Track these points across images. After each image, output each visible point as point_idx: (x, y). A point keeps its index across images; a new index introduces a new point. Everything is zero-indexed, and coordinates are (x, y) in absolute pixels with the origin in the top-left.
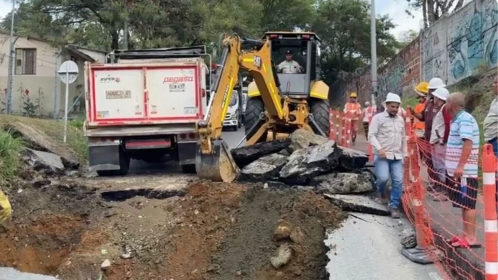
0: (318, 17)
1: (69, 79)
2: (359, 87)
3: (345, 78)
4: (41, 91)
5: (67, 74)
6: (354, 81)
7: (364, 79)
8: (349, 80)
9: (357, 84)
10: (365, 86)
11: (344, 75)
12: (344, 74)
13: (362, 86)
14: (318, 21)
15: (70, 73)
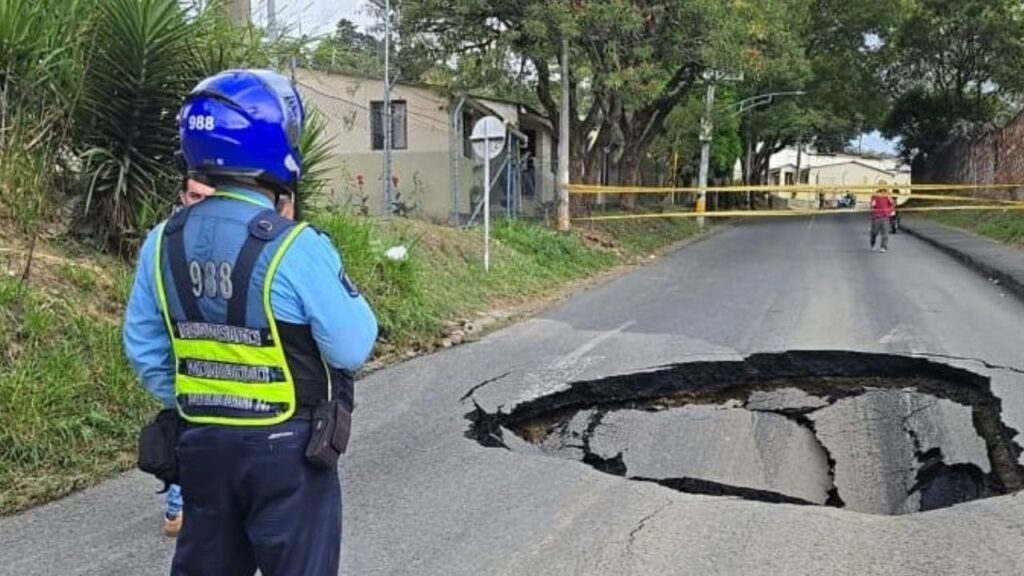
0: (916, 12)
1: (490, 151)
2: (1000, 150)
3: (968, 133)
4: (418, 176)
5: (487, 142)
6: (989, 139)
7: (1012, 134)
8: (977, 138)
9: (995, 146)
10: (1014, 147)
11: (965, 129)
12: (966, 126)
13: (1008, 147)
14: (915, 19)
15: (491, 139)
